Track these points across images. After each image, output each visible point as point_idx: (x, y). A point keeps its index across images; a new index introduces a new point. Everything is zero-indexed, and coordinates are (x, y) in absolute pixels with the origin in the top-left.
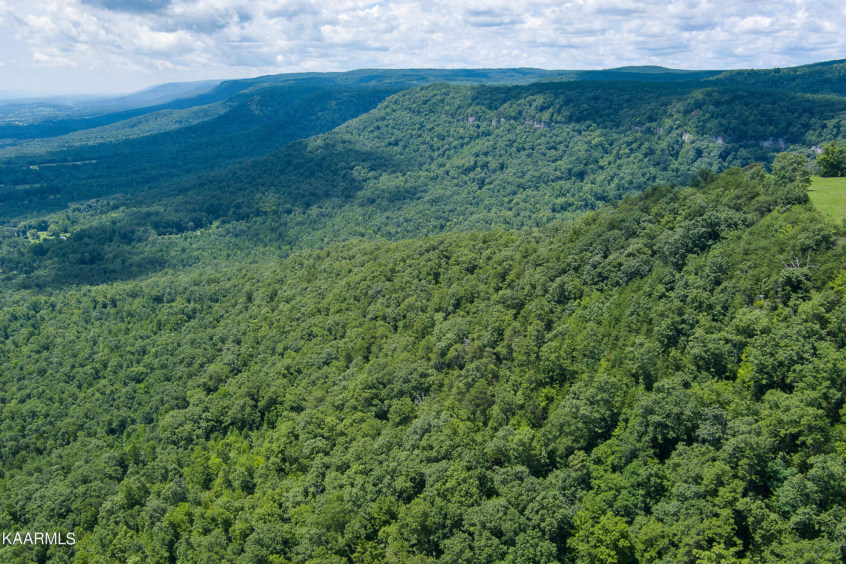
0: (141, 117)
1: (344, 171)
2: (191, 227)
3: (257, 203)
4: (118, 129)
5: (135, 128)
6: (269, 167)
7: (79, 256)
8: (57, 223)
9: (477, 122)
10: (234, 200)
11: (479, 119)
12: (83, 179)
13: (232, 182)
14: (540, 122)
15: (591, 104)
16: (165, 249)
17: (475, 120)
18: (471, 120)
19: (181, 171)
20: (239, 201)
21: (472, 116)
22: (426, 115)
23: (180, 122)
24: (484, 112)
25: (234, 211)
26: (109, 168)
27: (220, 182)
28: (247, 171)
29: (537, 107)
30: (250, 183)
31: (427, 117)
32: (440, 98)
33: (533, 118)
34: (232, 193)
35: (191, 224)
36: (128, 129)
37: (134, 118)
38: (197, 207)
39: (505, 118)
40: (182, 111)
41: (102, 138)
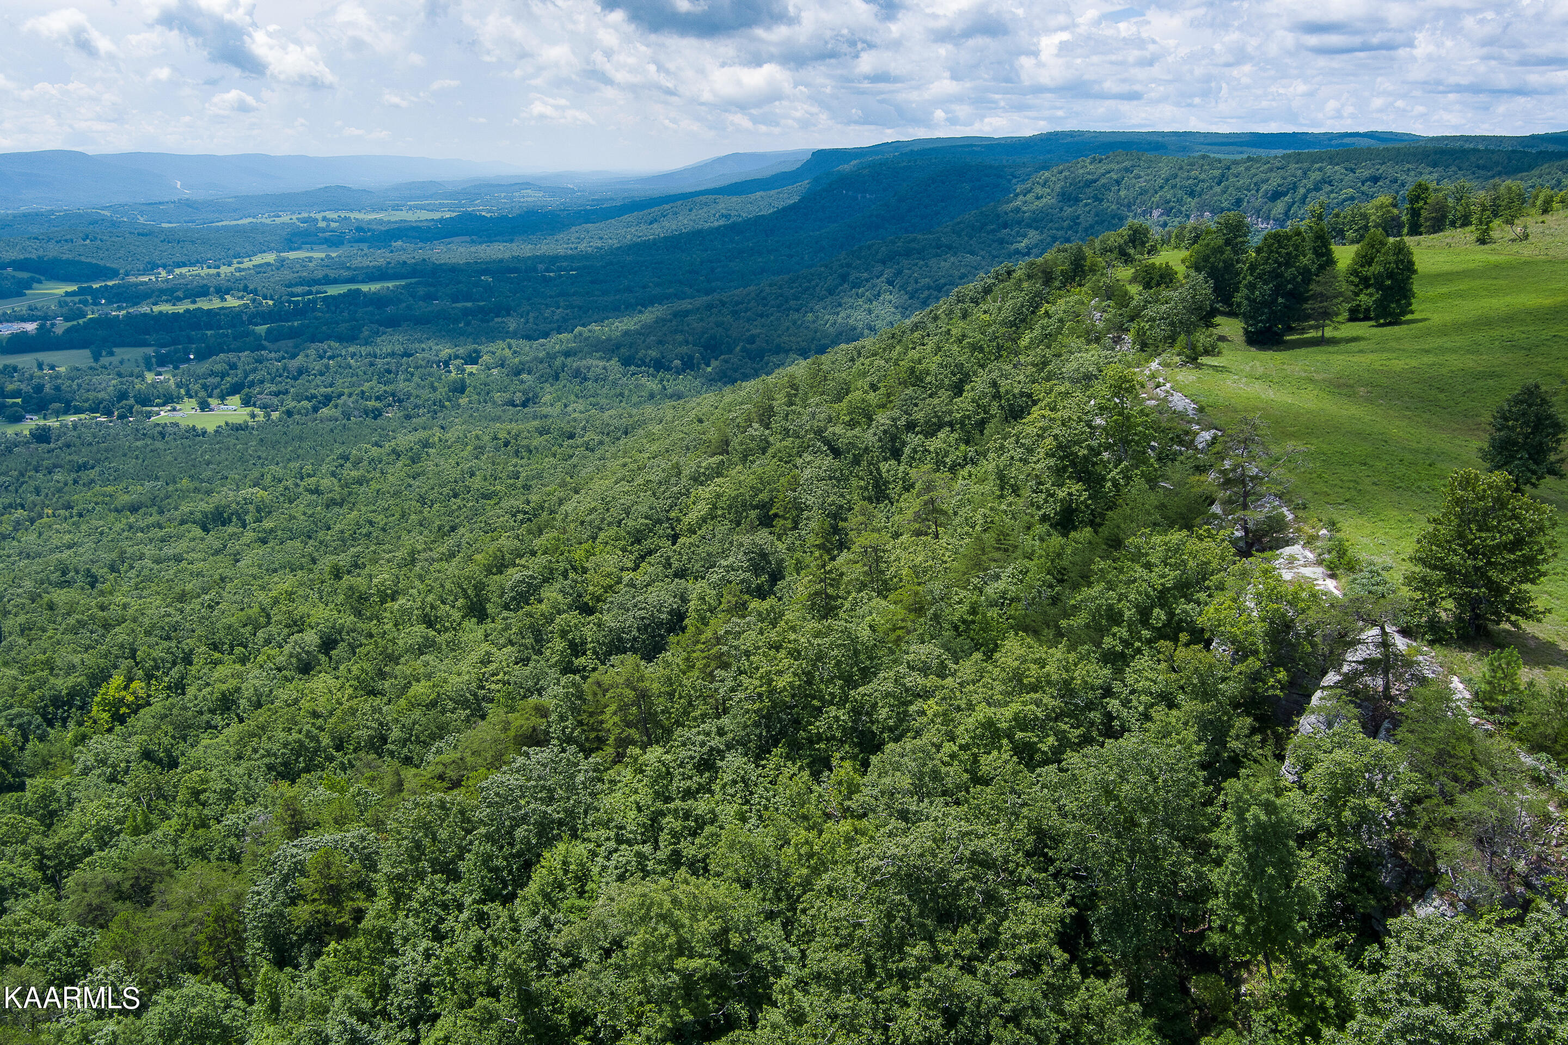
0: (667, 207)
1: (926, 293)
2: (676, 367)
3: (779, 336)
4: (629, 225)
5: (655, 226)
6: (813, 283)
7: (507, 396)
8: (494, 353)
9: (1165, 218)
10: (748, 330)
11: (1168, 212)
12: (551, 297)
13: (753, 304)
14: (1267, 219)
15: (1364, 188)
16: (626, 393)
17: (1162, 214)
18: (1156, 213)
19: (698, 291)
20: (754, 332)
21: (1158, 207)
22: (1086, 205)
23: (727, 217)
24: (1180, 201)
25: (744, 347)
26: (592, 282)
27: (737, 303)
28: (780, 288)
29: (1266, 192)
30: (778, 307)
31: (1087, 209)
32: (1115, 177)
33: (1258, 212)
34: (748, 320)
35: (677, 362)
36: (643, 227)
37: (657, 209)
38: (690, 338)
39: (1211, 212)
40: (734, 199)
41: (601, 238)
